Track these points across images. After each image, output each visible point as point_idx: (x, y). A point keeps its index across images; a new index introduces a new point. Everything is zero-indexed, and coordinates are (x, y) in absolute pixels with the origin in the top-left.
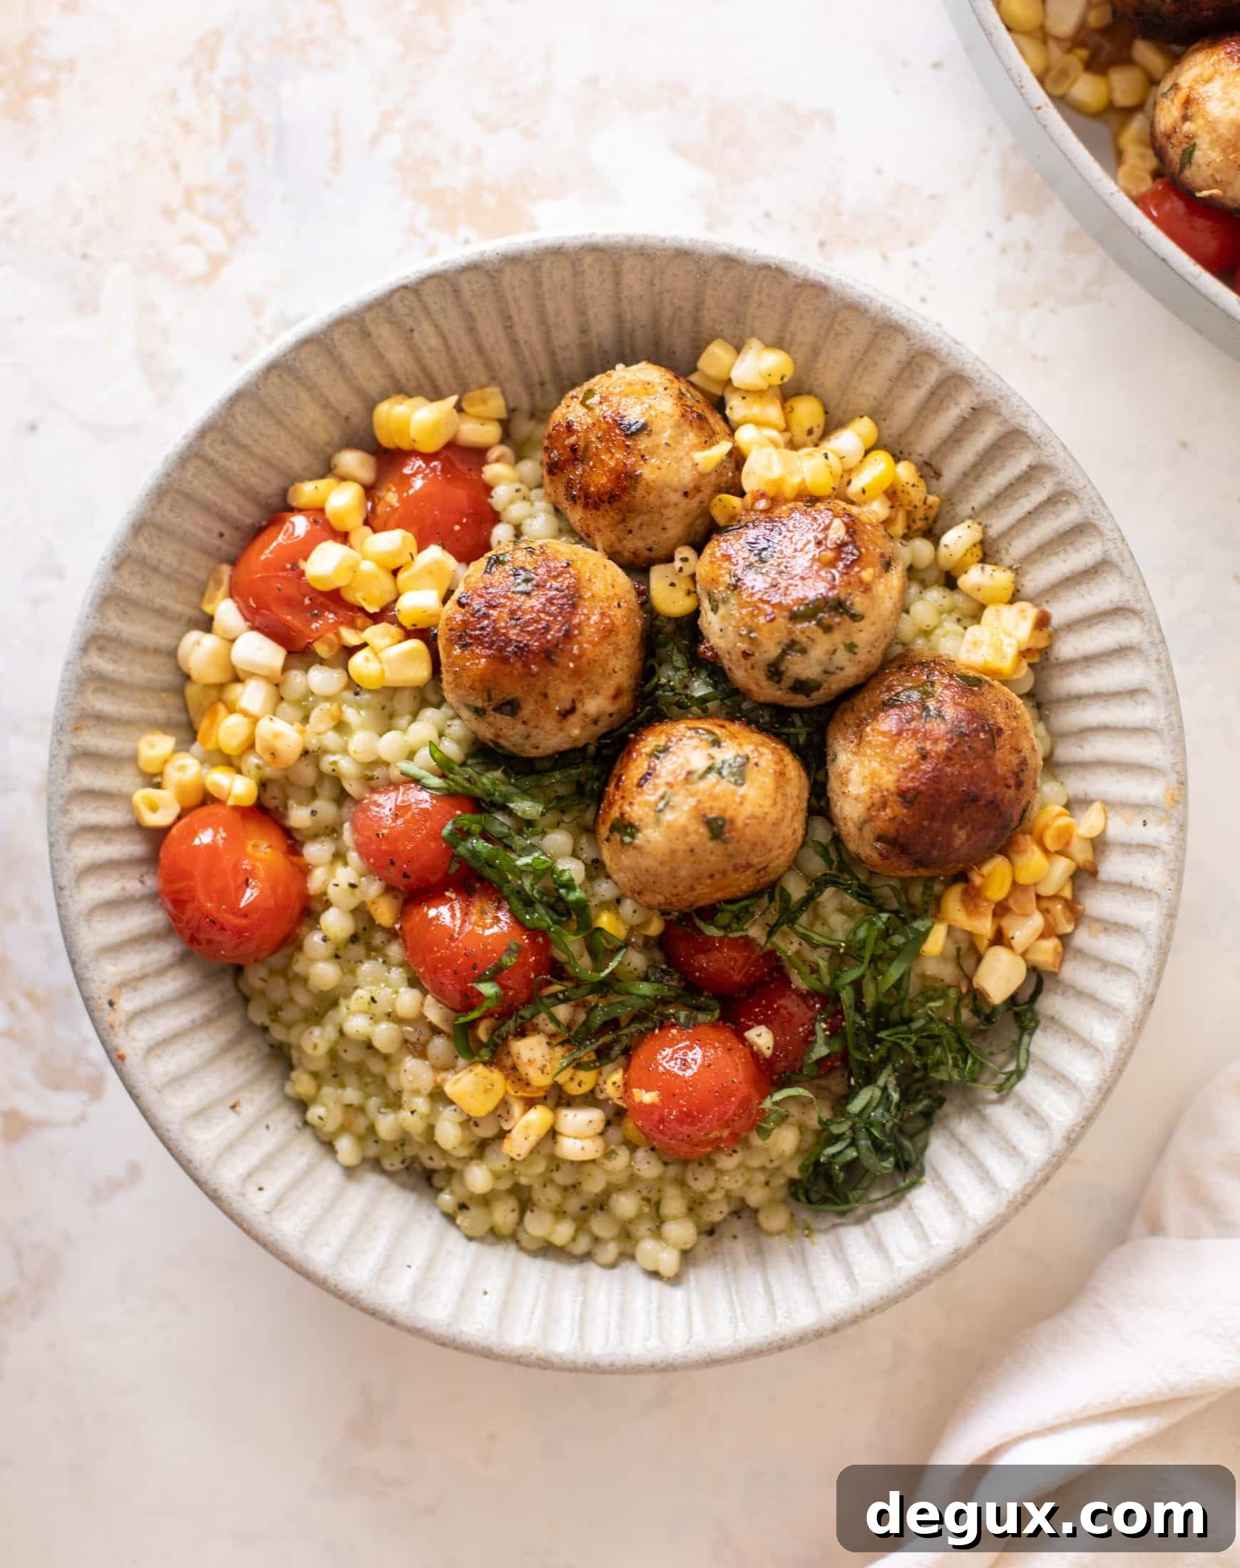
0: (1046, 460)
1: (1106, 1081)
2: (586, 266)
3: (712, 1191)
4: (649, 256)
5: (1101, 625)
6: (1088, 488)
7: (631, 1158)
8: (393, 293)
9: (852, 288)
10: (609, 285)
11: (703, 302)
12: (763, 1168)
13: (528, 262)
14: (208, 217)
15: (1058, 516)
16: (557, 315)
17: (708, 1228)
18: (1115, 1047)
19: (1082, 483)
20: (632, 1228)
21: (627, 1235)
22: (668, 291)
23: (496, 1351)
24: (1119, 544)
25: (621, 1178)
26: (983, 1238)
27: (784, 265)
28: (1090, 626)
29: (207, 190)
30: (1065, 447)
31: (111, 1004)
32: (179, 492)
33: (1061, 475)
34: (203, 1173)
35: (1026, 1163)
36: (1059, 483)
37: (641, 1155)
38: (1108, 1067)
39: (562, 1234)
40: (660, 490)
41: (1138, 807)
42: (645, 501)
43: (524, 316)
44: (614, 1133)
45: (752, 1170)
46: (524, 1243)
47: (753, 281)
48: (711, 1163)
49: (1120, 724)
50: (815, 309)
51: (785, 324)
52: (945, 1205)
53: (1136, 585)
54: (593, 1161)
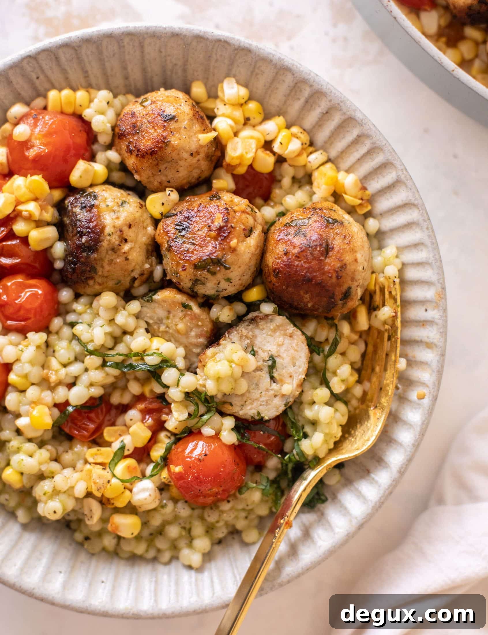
0: (366, 132)
1: (417, 441)
2: (125, 43)
3: (217, 522)
4: (158, 37)
5: (398, 213)
6: (387, 145)
7: (175, 507)
9: (263, 49)
10: (138, 53)
11: (187, 61)
12: (244, 510)
13: (95, 42)
15: (373, 160)
16: (112, 70)
17: (217, 541)
18: (420, 423)
19: (384, 142)
20: (177, 543)
21: (175, 547)
22: (169, 56)
24: (404, 172)
25: (170, 517)
26: (361, 527)
27: (228, 40)
28: (392, 214)
30: (375, 126)
33: (374, 139)
35: (379, 486)
36: (373, 143)
37: (180, 505)
38: (417, 433)
39: (140, 549)
40: (179, 151)
41: (422, 302)
42: (170, 155)
43: (94, 70)
44: (165, 494)
45: (237, 510)
46: (122, 555)
47: (213, 48)
48: (217, 507)
49: (411, 262)
50: (245, 62)
51: (230, 70)
52: (340, 511)
53: (414, 192)
54: (155, 509)
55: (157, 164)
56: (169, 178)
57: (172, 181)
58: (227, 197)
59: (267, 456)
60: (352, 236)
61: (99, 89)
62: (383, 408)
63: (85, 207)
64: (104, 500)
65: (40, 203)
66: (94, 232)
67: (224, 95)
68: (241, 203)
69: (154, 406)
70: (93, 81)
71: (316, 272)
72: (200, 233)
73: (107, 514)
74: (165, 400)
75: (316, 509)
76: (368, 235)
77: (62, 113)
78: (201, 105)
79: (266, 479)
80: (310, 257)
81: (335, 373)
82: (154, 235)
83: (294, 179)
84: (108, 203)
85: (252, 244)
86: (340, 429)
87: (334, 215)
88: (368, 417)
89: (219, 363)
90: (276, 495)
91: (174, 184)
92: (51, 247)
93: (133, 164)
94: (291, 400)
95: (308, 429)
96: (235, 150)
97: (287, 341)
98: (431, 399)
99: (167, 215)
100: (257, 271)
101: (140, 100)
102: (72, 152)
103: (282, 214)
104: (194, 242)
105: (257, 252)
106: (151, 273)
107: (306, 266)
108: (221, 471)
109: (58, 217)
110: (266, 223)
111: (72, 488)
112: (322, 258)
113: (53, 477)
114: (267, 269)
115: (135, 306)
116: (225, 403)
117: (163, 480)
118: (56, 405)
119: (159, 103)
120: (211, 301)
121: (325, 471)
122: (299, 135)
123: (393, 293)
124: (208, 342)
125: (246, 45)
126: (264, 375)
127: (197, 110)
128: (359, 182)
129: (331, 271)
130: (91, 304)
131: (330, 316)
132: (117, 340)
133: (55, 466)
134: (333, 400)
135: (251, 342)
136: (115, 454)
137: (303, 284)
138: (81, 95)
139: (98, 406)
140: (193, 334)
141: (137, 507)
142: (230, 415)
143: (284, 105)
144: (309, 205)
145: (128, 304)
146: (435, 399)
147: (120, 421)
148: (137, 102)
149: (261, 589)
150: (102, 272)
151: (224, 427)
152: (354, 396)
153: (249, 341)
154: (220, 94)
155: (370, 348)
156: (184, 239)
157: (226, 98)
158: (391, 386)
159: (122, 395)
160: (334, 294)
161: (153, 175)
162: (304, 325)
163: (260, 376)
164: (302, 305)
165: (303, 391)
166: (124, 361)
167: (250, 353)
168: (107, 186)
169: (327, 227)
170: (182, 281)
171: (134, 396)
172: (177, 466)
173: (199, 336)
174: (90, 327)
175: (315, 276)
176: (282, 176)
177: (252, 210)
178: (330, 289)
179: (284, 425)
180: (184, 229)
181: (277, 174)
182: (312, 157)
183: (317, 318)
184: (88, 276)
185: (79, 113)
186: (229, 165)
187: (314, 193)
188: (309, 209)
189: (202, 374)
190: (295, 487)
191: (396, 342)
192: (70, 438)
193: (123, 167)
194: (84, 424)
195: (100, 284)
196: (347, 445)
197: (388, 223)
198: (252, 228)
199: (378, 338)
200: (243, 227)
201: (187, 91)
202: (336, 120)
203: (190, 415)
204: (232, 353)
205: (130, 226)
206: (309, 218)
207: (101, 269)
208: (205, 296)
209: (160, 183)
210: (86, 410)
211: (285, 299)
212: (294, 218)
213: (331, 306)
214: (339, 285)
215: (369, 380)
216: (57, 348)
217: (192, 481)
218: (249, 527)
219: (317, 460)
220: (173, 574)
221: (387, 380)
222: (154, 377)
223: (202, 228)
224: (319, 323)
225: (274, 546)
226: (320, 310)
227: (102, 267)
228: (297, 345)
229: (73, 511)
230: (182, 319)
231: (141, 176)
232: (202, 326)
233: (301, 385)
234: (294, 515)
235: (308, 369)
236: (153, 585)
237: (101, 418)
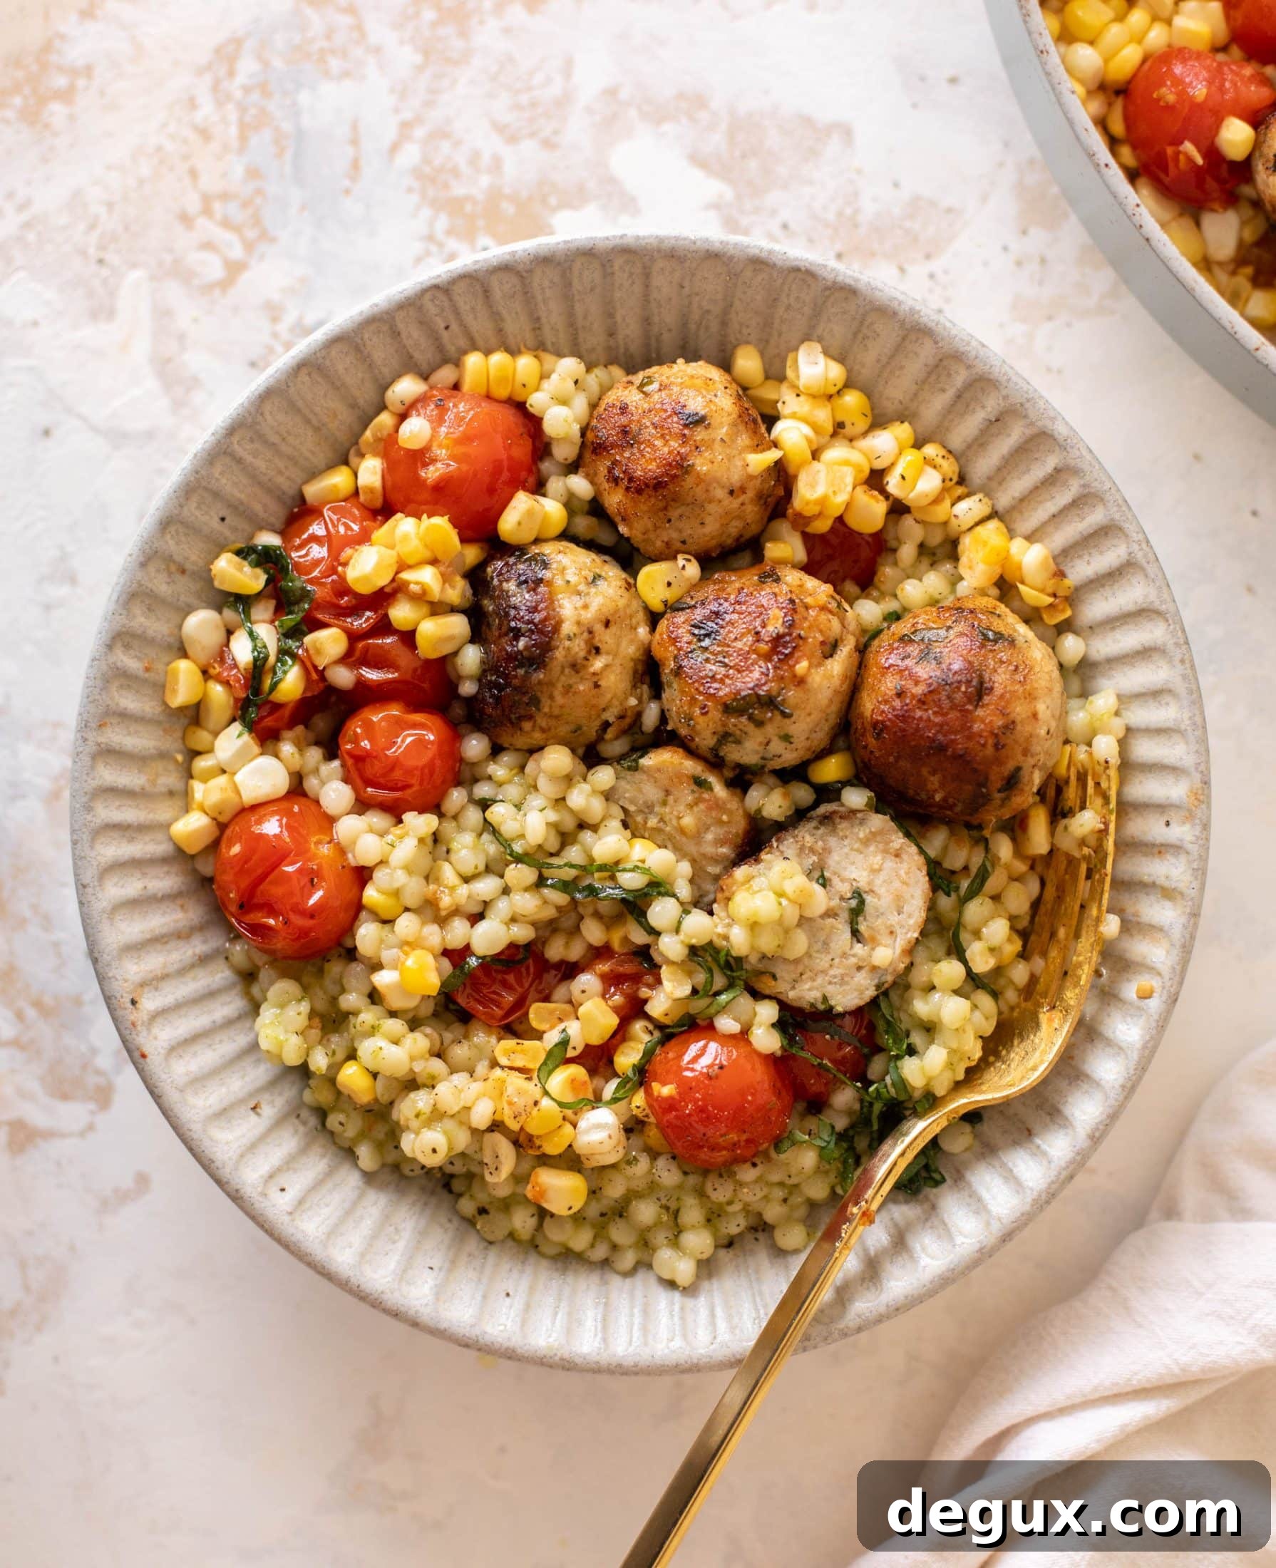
0: (1072, 463)
1: (1129, 1079)
2: (616, 267)
3: (730, 1203)
4: (679, 258)
5: (1126, 627)
6: (1113, 491)
7: (652, 1165)
8: (424, 291)
9: (881, 291)
10: (638, 288)
11: (730, 306)
12: (781, 1184)
13: (559, 264)
14: (226, 224)
15: (1083, 519)
16: (585, 317)
17: (725, 1242)
18: (1139, 1045)
19: (1108, 485)
20: (650, 1236)
21: (645, 1243)
22: (697, 294)
23: (519, 1351)
24: (1144, 546)
25: (640, 1185)
26: (1007, 1237)
27: (813, 268)
28: (1113, 629)
29: (225, 196)
30: (1091, 451)
31: (134, 1002)
32: (206, 489)
33: (1087, 478)
34: (226, 1173)
35: (1050, 1162)
36: (1084, 486)
37: (662, 1162)
38: (1132, 1066)
39: (580, 1240)
40: (709, 484)
41: (1161, 808)
42: (691, 493)
43: (553, 315)
44: (636, 1141)
45: (771, 1185)
46: (544, 1248)
47: (783, 283)
48: (732, 1175)
49: (1143, 726)
50: (844, 313)
51: (813, 327)
52: (969, 1205)
53: (1160, 587)
54: (613, 1166)
55: (665, 508)
56: (685, 535)
57: (689, 541)
58: (792, 577)
59: (834, 1084)
60: (1031, 668)
61: (560, 355)
62: (1067, 1010)
63: (526, 582)
64: (522, 1139)
65: (442, 569)
66: (541, 632)
67: (798, 377)
68: (818, 590)
69: (628, 968)
70: (549, 337)
71: (956, 733)
72: (739, 645)
73: (526, 1166)
74: (649, 959)
75: (921, 1196)
76: (1061, 666)
77: (488, 397)
78: (750, 392)
79: (829, 1128)
80: (946, 704)
81: (977, 934)
82: (650, 643)
83: (922, 548)
84: (569, 578)
85: (835, 673)
86: (979, 1044)
87: (998, 625)
88: (1037, 1026)
89: (758, 896)
90: (845, 1162)
91: (693, 548)
92: (456, 653)
93: (618, 503)
94: (890, 978)
95: (917, 1039)
96: (813, 486)
97: (890, 864)
98: (1164, 998)
99: (677, 605)
100: (840, 724)
101: (638, 378)
102: (505, 475)
103: (895, 617)
104: (726, 660)
105: (845, 687)
106: (639, 715)
107: (938, 720)
108: (749, 1102)
109: (471, 598)
110: (864, 631)
111: (467, 1109)
112: (970, 707)
113: (433, 1087)
114: (859, 721)
115: (604, 776)
116: (761, 973)
117: (635, 1112)
118: (446, 953)
119: (676, 389)
120: (748, 777)
121: (944, 1123)
122: (939, 461)
123: (1104, 785)
124: (737, 855)
125: (848, 281)
126: (840, 926)
127: (746, 405)
128: (1051, 561)
129: (985, 734)
130: (522, 768)
131: (975, 822)
132: (566, 838)
133: (437, 1066)
134: (968, 988)
135: (820, 860)
136: (550, 1054)
137: (928, 755)
138: (526, 364)
139: (521, 962)
140: (710, 837)
141: (583, 1159)
142: (770, 997)
143: (912, 400)
144: (949, 602)
145: (592, 771)
146: (1173, 1000)
147: (560, 992)
148: (630, 383)
149: (807, 1338)
150: (551, 707)
151: (757, 1019)
152: (1011, 982)
153: (815, 858)
154: (790, 373)
155: (1050, 892)
156: (707, 655)
157: (802, 383)
158: (1086, 967)
159: (567, 945)
160: (987, 778)
161: (656, 528)
162: (923, 836)
163: (833, 927)
164: (923, 796)
165: (912, 964)
166: (576, 878)
167: (817, 881)
168: (565, 543)
169: (982, 646)
170: (698, 734)
171: (591, 947)
172: (664, 1084)
173: (720, 842)
174: (519, 810)
175: (952, 741)
176: (900, 542)
177: (839, 605)
178: (981, 767)
179: (872, 1028)
180: (708, 635)
181: (890, 537)
182: (962, 507)
183: (949, 823)
184: (522, 712)
185: (520, 399)
186: (799, 515)
187: (961, 578)
188: (949, 609)
189: (723, 914)
190: (885, 1147)
191: (1102, 881)
192: (465, 1018)
193: (596, 508)
194: (494, 993)
195: (543, 730)
196: (991, 1076)
197: (1104, 646)
198: (836, 641)
199: (1066, 870)
200: (821, 639)
201: (726, 365)
202: (1015, 435)
203: (695, 991)
204: (784, 878)
205: (607, 624)
206: (949, 628)
207: (549, 702)
208: (738, 765)
209: (667, 543)
210: (499, 967)
211: (891, 782)
212: (919, 627)
213: (979, 801)
214: (999, 761)
215: (1044, 954)
216: (455, 846)
217: (689, 1115)
218: (788, 1219)
219: (931, 1101)
220: (639, 1294)
221: (1079, 955)
222: (631, 913)
223: (743, 635)
224: (952, 833)
225: (836, 1254)
226: (958, 808)
227: (552, 697)
228: (907, 873)
229: (463, 1155)
230: (690, 806)
231: (631, 528)
232: (729, 822)
233: (910, 951)
234: (879, 1200)
235: (927, 921)
236: (601, 1308)
237: (526, 985)
